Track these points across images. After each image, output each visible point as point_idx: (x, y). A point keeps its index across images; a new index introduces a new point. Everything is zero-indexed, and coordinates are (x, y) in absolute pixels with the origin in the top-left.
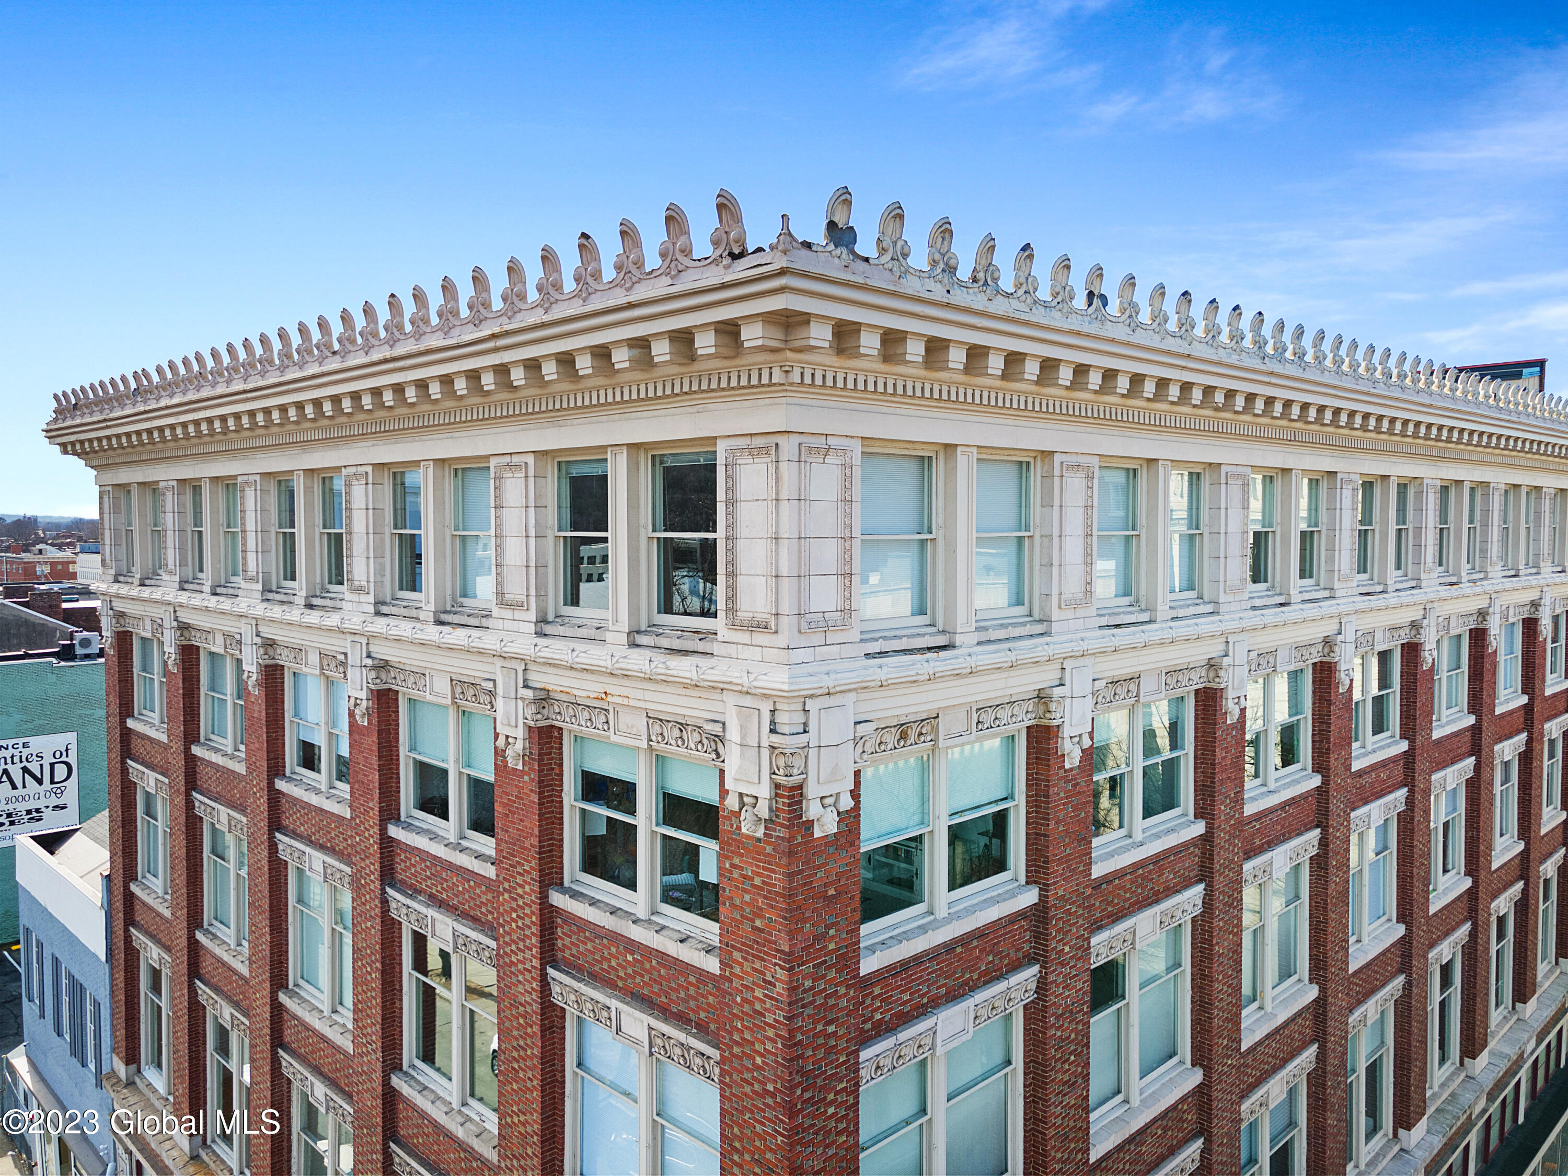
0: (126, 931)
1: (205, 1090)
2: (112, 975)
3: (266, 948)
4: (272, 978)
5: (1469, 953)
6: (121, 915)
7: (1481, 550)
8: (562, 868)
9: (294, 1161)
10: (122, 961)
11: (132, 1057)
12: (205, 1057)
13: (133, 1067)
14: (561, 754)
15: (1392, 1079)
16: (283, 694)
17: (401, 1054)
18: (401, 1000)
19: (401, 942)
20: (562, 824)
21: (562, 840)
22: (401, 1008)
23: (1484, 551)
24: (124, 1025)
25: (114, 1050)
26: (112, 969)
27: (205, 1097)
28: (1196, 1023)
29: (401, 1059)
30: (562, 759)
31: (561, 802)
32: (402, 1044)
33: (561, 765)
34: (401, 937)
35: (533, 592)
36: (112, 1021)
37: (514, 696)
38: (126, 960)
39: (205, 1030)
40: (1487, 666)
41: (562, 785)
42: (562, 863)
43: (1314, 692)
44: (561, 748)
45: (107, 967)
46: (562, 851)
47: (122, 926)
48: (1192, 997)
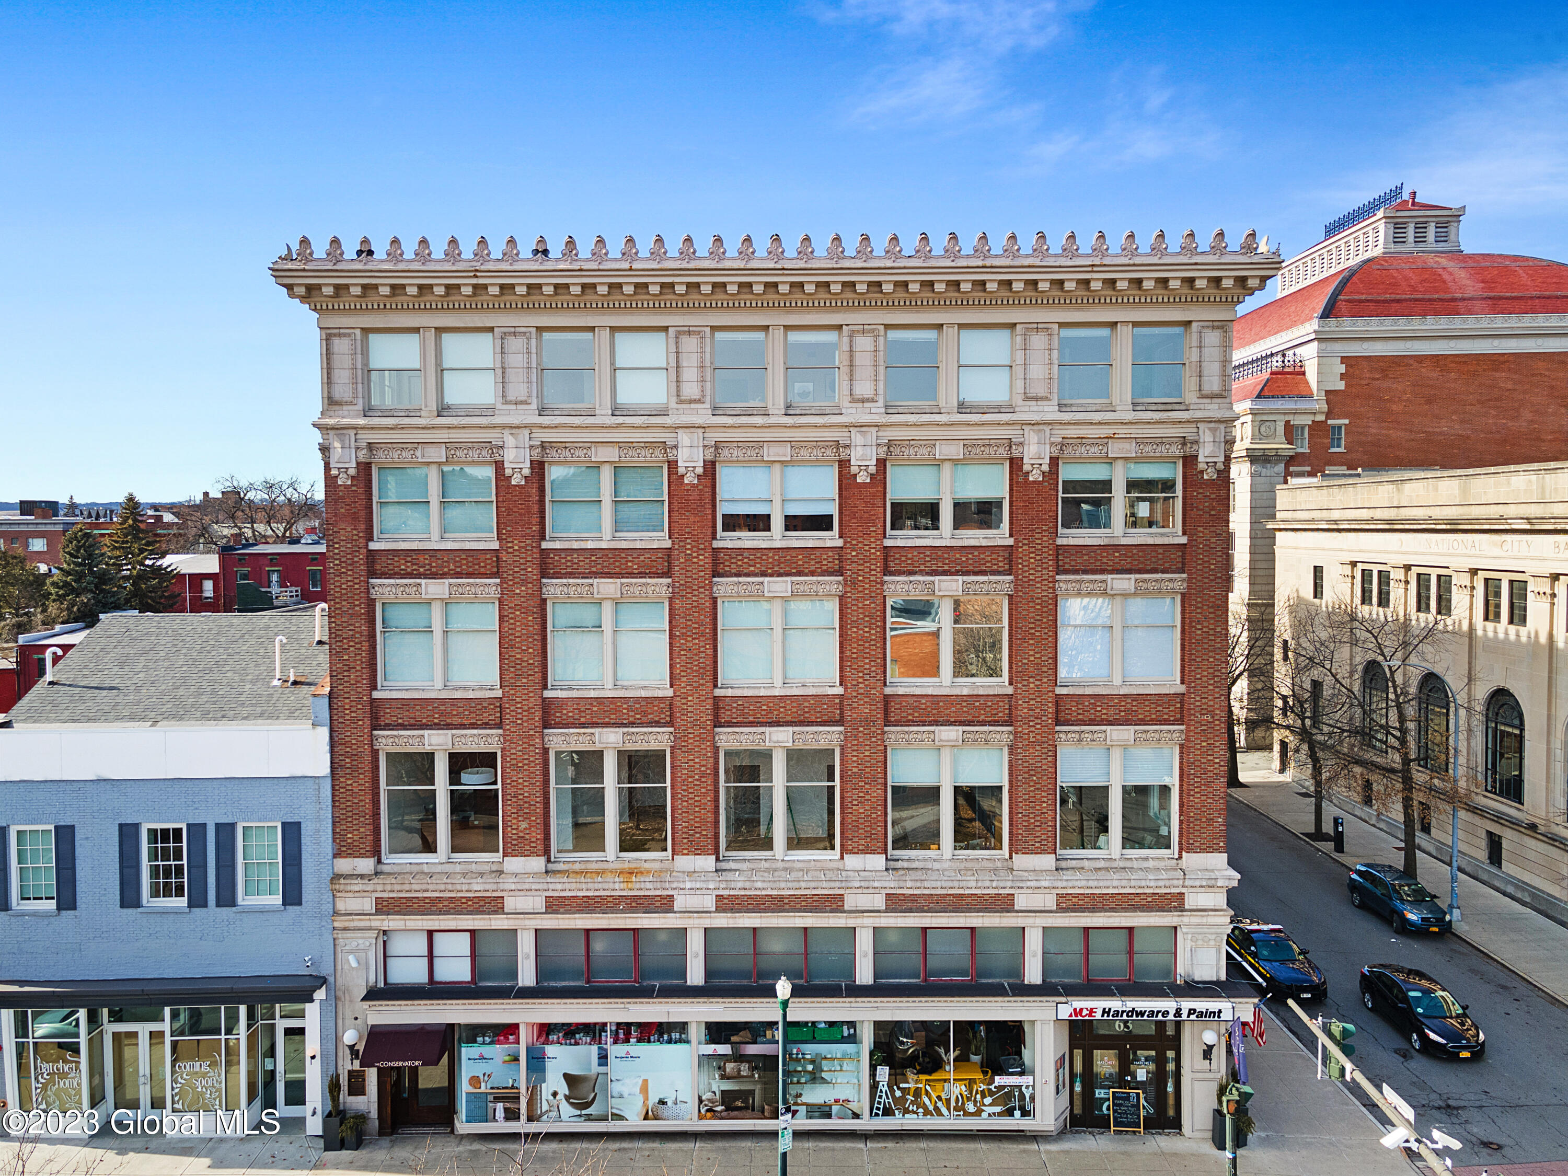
0: (371, 735)
1: (550, 818)
2: (334, 785)
6: (363, 723)
13: (375, 859)
24: (367, 822)
25: (337, 856)
36: (334, 829)
38: (370, 762)
47: (364, 733)
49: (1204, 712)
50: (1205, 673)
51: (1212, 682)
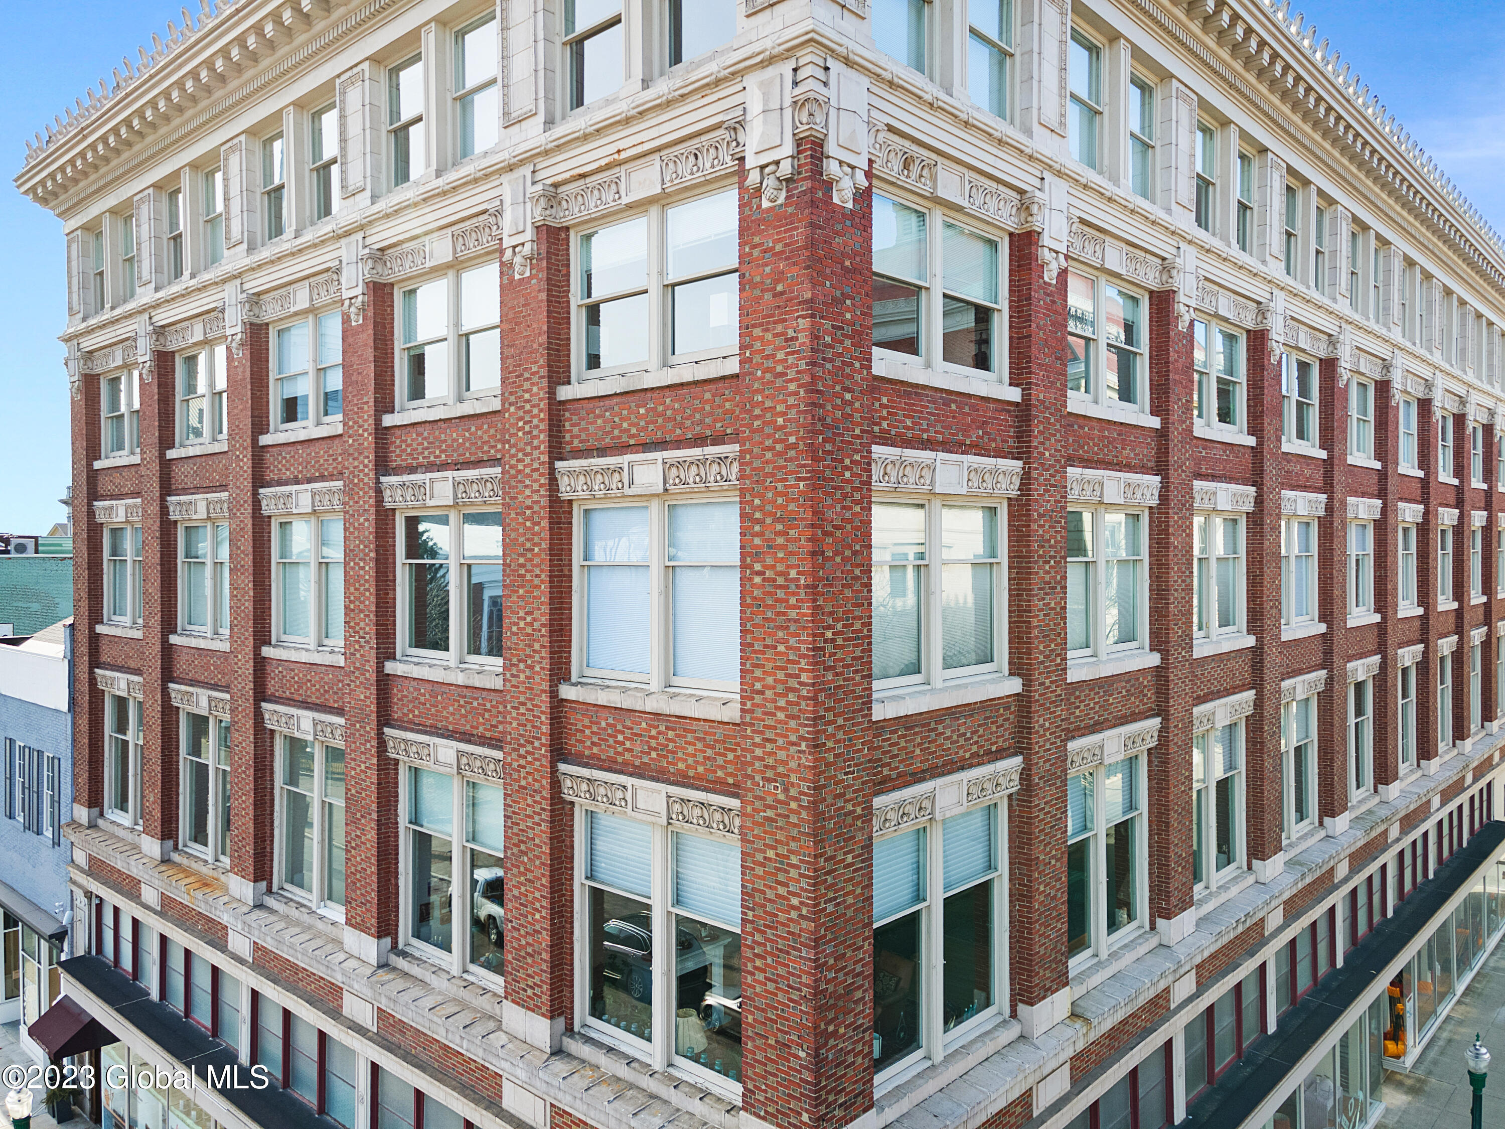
0: (91, 673)
1: (178, 794)
2: (74, 724)
3: (249, 605)
4: (255, 633)
5: (1380, 686)
6: (86, 658)
7: (1384, 309)
8: (569, 367)
9: (276, 814)
10: (86, 705)
11: (95, 801)
12: (178, 762)
13: (96, 810)
14: (568, 255)
15: (1316, 770)
16: (268, 353)
17: (394, 643)
18: (395, 590)
19: (394, 533)
20: (569, 323)
21: (569, 339)
22: (394, 599)
23: (1386, 309)
24: (87, 768)
25: (74, 800)
26: (74, 718)
27: (178, 802)
28: (1154, 610)
29: (395, 648)
30: (569, 260)
31: (568, 302)
32: (395, 634)
33: (568, 266)
34: (394, 528)
35: (541, 94)
36: (73, 771)
37: (521, 200)
38: (90, 702)
39: (178, 735)
40: (1391, 416)
41: (569, 286)
42: (569, 361)
43: (1248, 360)
44: (568, 250)
45: (69, 717)
46: (569, 350)
47: (86, 669)
48: (1150, 585)
49: (770, 774)
50: (770, 680)
51: (782, 703)
